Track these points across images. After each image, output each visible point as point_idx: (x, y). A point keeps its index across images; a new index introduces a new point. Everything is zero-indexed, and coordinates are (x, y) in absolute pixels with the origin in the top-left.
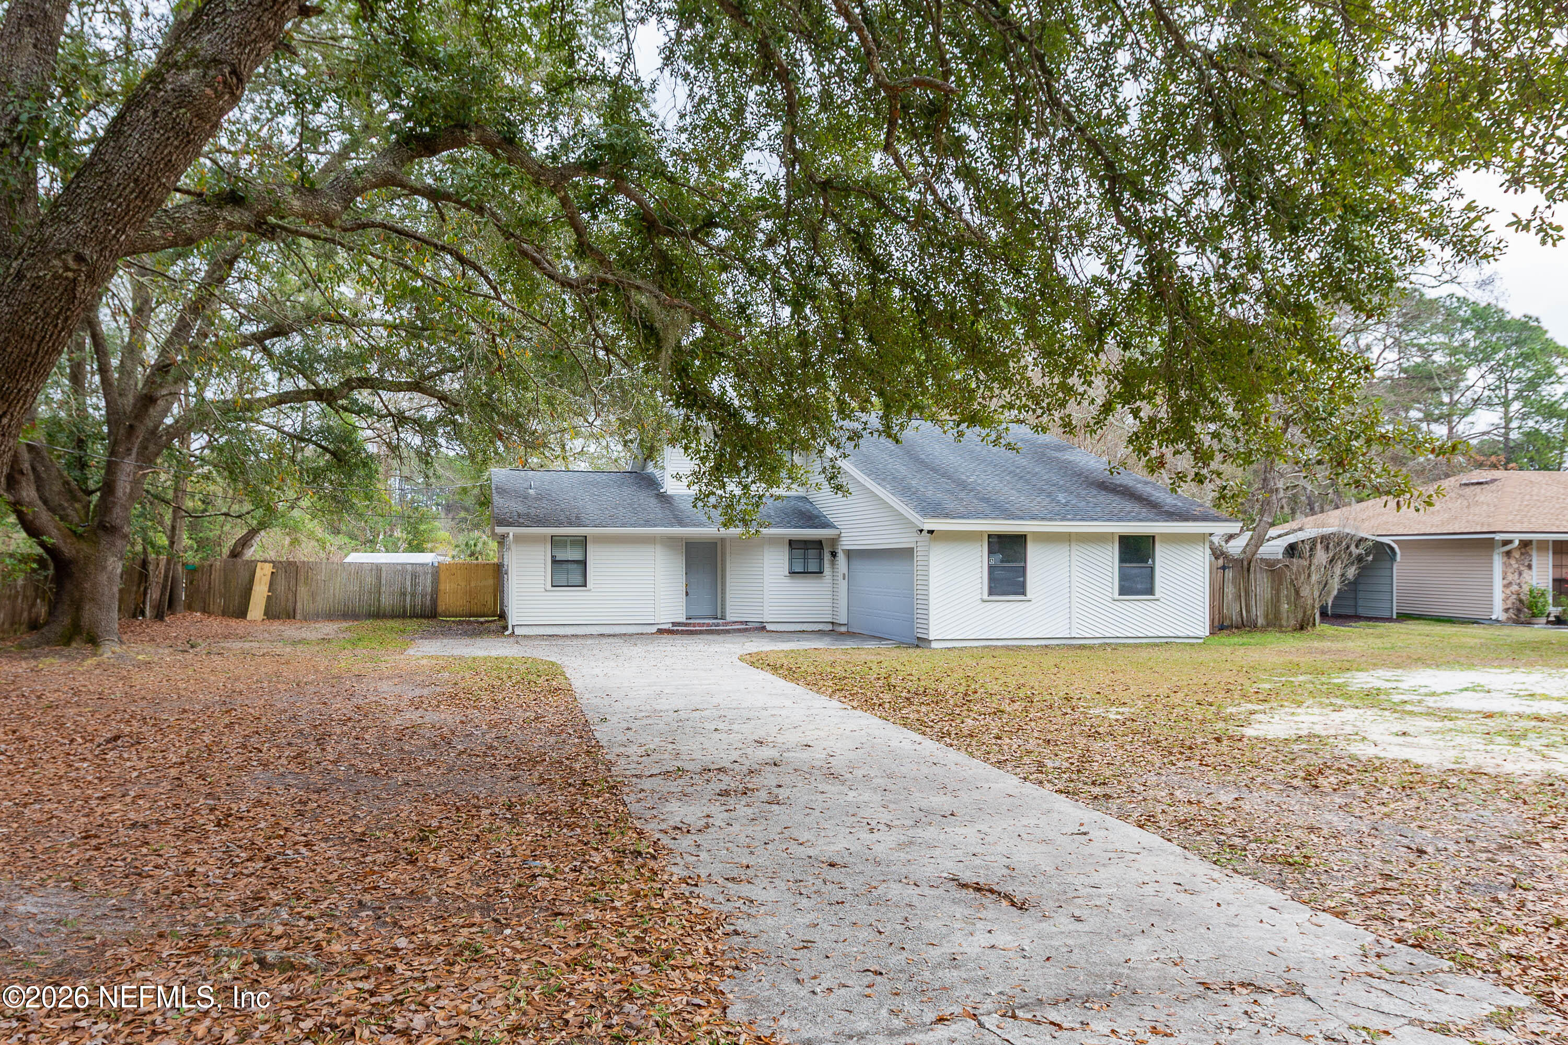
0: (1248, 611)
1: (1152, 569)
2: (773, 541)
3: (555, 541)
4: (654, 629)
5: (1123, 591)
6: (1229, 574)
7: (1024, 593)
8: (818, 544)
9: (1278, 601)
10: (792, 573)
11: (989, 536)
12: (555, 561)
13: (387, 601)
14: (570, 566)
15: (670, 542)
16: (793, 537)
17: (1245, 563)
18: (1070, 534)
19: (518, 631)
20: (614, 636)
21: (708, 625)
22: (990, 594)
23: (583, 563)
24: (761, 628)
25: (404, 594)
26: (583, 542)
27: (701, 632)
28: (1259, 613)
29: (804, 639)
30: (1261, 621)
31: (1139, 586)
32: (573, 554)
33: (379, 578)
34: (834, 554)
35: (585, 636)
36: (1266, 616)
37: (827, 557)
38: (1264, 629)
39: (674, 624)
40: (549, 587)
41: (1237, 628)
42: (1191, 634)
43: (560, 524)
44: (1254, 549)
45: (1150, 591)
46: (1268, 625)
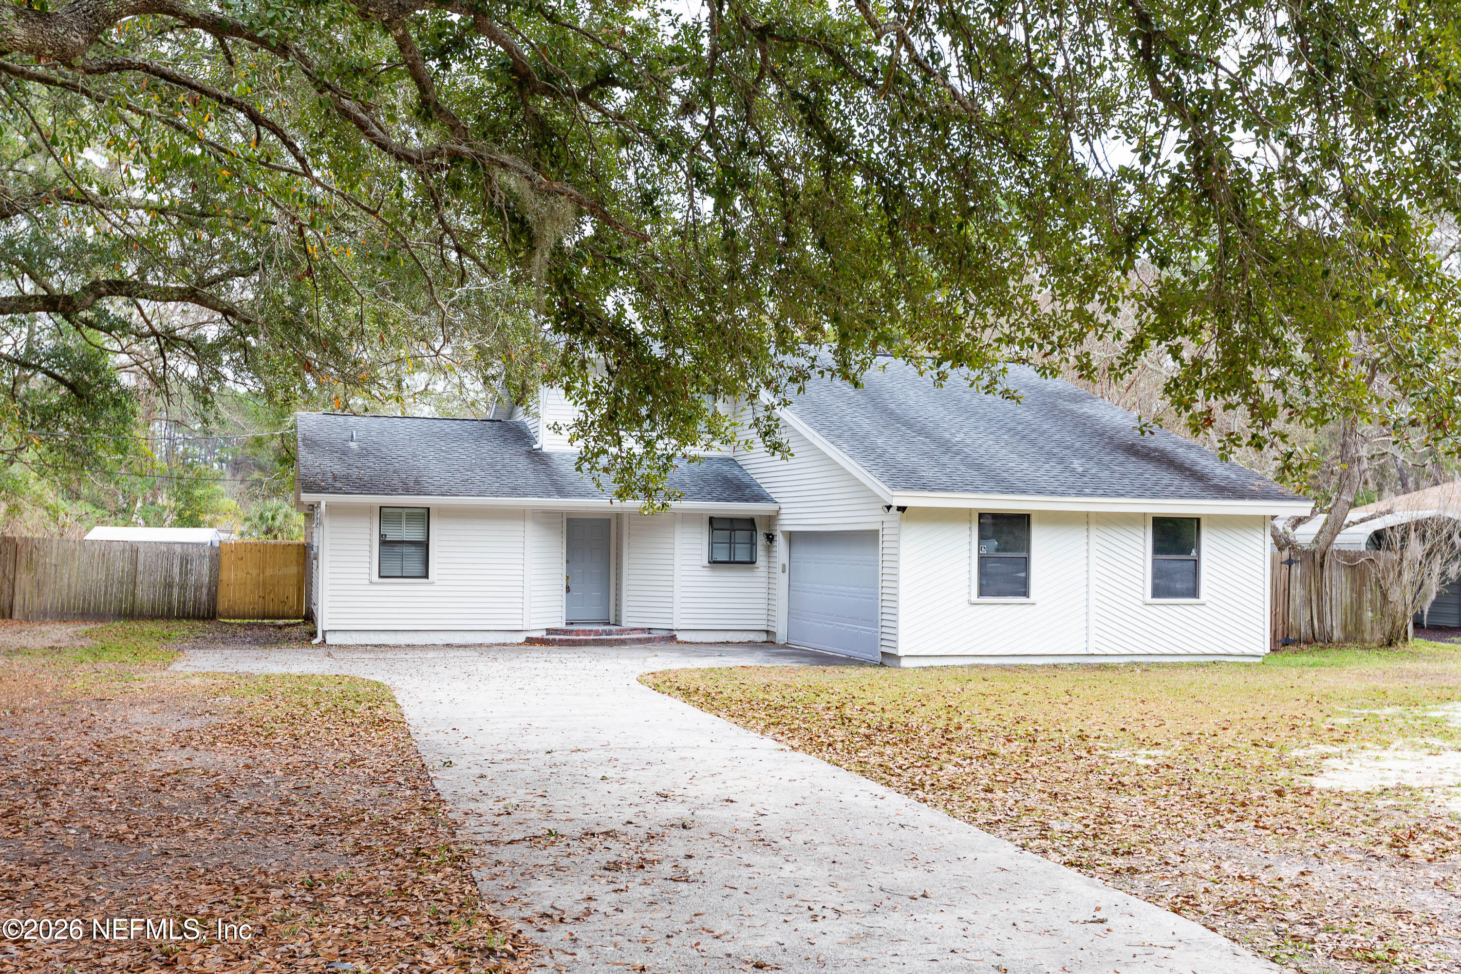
0: (1321, 620)
1: (1196, 562)
2: (688, 518)
3: (385, 514)
4: (521, 638)
5: (1158, 592)
6: (1297, 570)
7: (1026, 594)
8: (749, 524)
9: (1360, 607)
10: (714, 562)
11: (981, 515)
12: (384, 543)
13: (145, 595)
14: (406, 550)
15: (546, 518)
16: (715, 514)
17: (1318, 557)
18: (1088, 514)
19: (331, 639)
20: (465, 646)
21: (597, 633)
22: (981, 593)
23: (424, 546)
24: (670, 638)
25: (169, 586)
26: (424, 516)
27: (586, 643)
28: (1335, 624)
29: (728, 654)
30: (1337, 634)
31: (1178, 586)
32: (411, 533)
33: (134, 562)
34: (770, 538)
35: (424, 647)
36: (1345, 627)
37: (761, 540)
38: (1341, 645)
39: (549, 631)
40: (375, 577)
41: (1307, 642)
42: (1247, 652)
43: (393, 491)
44: (1329, 538)
45: (1194, 592)
46: (1346, 639)
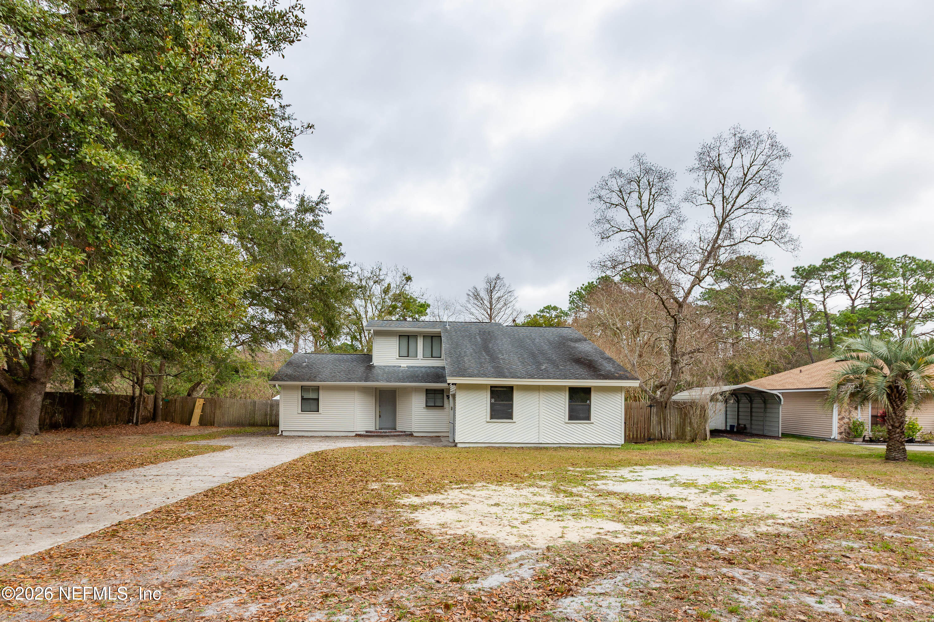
0: (665, 431)
1: (590, 406)
2: (417, 390)
3: (303, 388)
4: (354, 434)
5: (570, 418)
6: (654, 410)
7: (511, 418)
8: (441, 392)
9: (684, 425)
10: (427, 406)
11: (491, 387)
12: (303, 399)
13: (258, 418)
14: (311, 401)
15: (365, 390)
16: (428, 388)
17: (664, 404)
18: (539, 386)
19: (284, 434)
21: (386, 432)
23: (318, 400)
24: (411, 435)
25: (266, 415)
26: (317, 389)
27: (387, 436)
28: (672, 431)
30: (673, 436)
31: (581, 415)
32: (312, 395)
33: (255, 406)
34: (448, 397)
36: (677, 434)
37: (445, 397)
38: (674, 441)
39: (367, 432)
40: (300, 412)
41: (658, 440)
42: (613, 443)
43: (303, 380)
44: (668, 396)
45: (588, 418)
46: (678, 439)
